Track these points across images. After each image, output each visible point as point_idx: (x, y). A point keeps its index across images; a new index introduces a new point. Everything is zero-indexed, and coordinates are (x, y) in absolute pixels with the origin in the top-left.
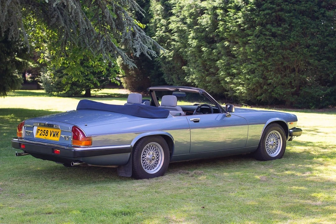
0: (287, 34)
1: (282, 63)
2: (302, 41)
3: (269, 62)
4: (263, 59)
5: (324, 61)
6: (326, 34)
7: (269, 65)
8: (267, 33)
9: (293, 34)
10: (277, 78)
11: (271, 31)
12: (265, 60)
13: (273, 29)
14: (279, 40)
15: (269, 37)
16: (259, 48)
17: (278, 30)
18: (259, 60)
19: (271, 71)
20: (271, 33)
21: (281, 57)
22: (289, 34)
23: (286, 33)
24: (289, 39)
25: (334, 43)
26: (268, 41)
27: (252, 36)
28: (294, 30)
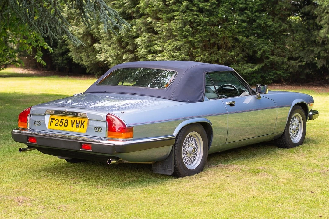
0: (215, 10)
1: (210, 40)
2: (230, 17)
3: (196, 39)
4: (189, 36)
5: (252, 37)
6: (254, 10)
7: (196, 42)
8: (195, 8)
9: (221, 10)
10: (205, 55)
11: (198, 7)
12: (192, 36)
13: (201, 4)
14: (206, 16)
15: (195, 13)
16: (185, 24)
17: (206, 6)
18: (185, 37)
19: (198, 48)
20: (198, 9)
21: (209, 34)
22: (217, 10)
23: (213, 9)
24: (217, 15)
25: (262, 19)
26: (196, 16)
27: (177, 11)
28: (223, 6)
